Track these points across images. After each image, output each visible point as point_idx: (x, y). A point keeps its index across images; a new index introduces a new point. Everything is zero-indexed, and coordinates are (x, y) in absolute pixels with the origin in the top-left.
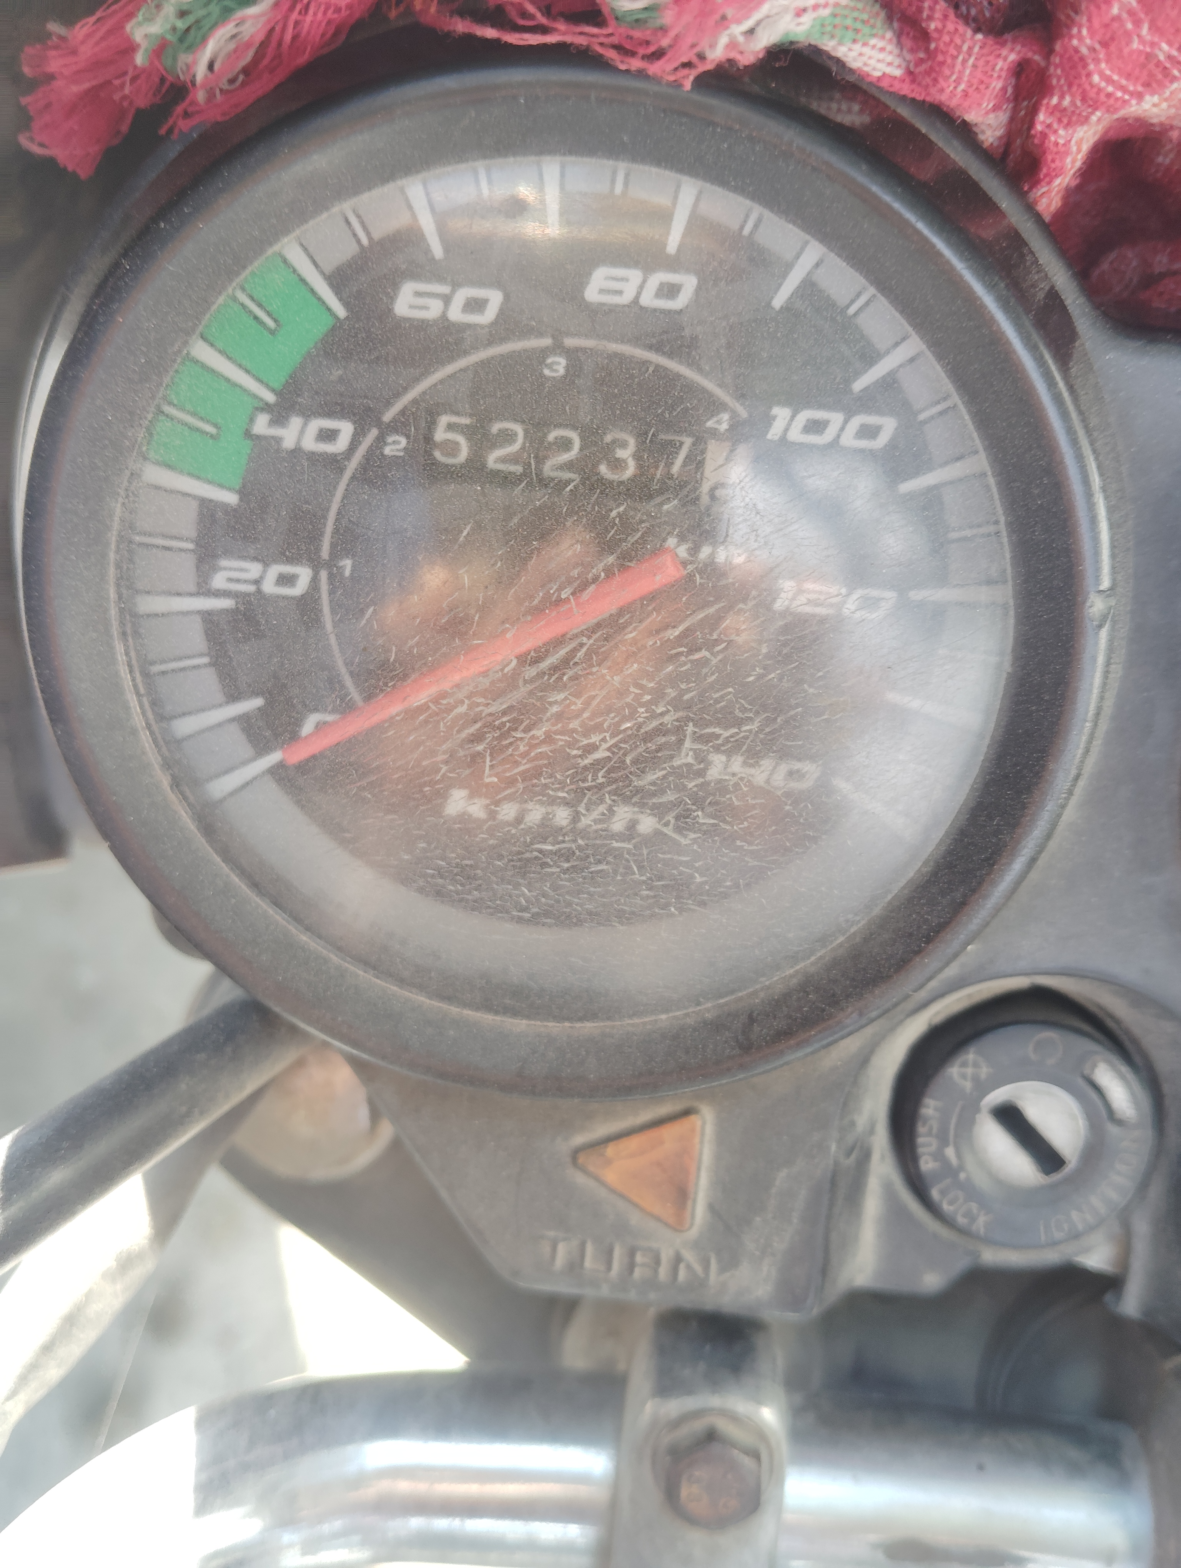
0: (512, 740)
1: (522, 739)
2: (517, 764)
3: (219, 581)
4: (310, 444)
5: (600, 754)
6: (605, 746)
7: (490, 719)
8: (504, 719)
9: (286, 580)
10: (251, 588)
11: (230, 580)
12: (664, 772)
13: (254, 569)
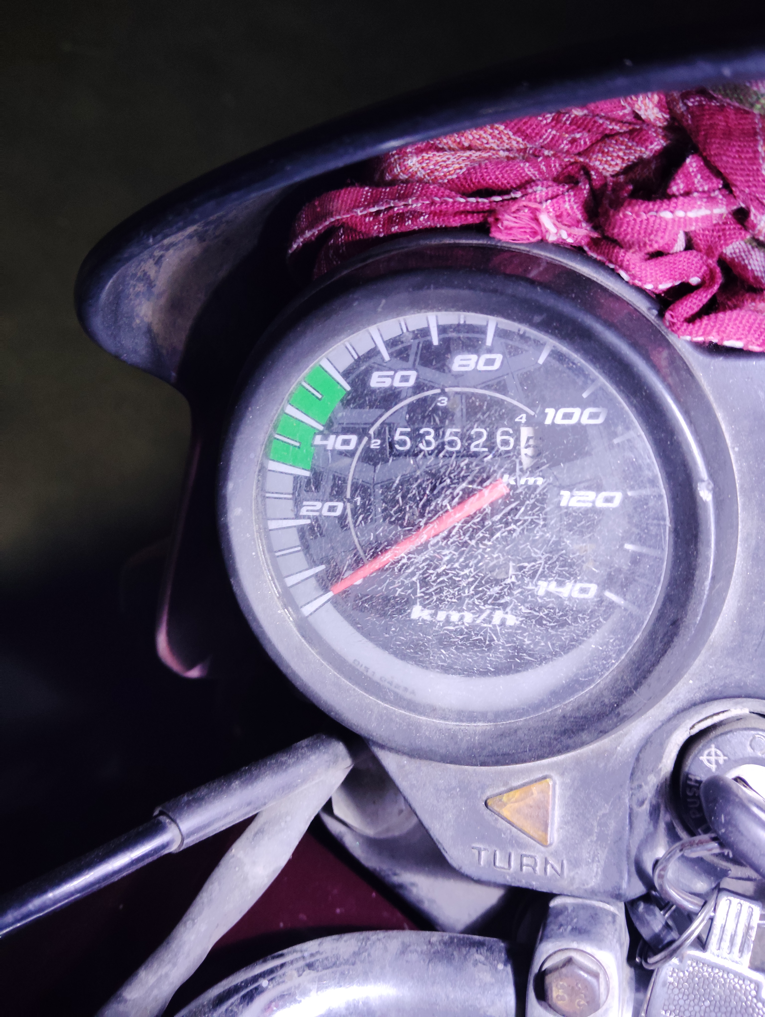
0: (427, 575)
1: (432, 574)
2: (432, 586)
3: (303, 512)
4: (339, 447)
5: (471, 580)
6: (472, 575)
7: (417, 565)
8: (424, 564)
9: (332, 509)
10: (317, 514)
11: (307, 511)
12: (501, 587)
13: (318, 505)
